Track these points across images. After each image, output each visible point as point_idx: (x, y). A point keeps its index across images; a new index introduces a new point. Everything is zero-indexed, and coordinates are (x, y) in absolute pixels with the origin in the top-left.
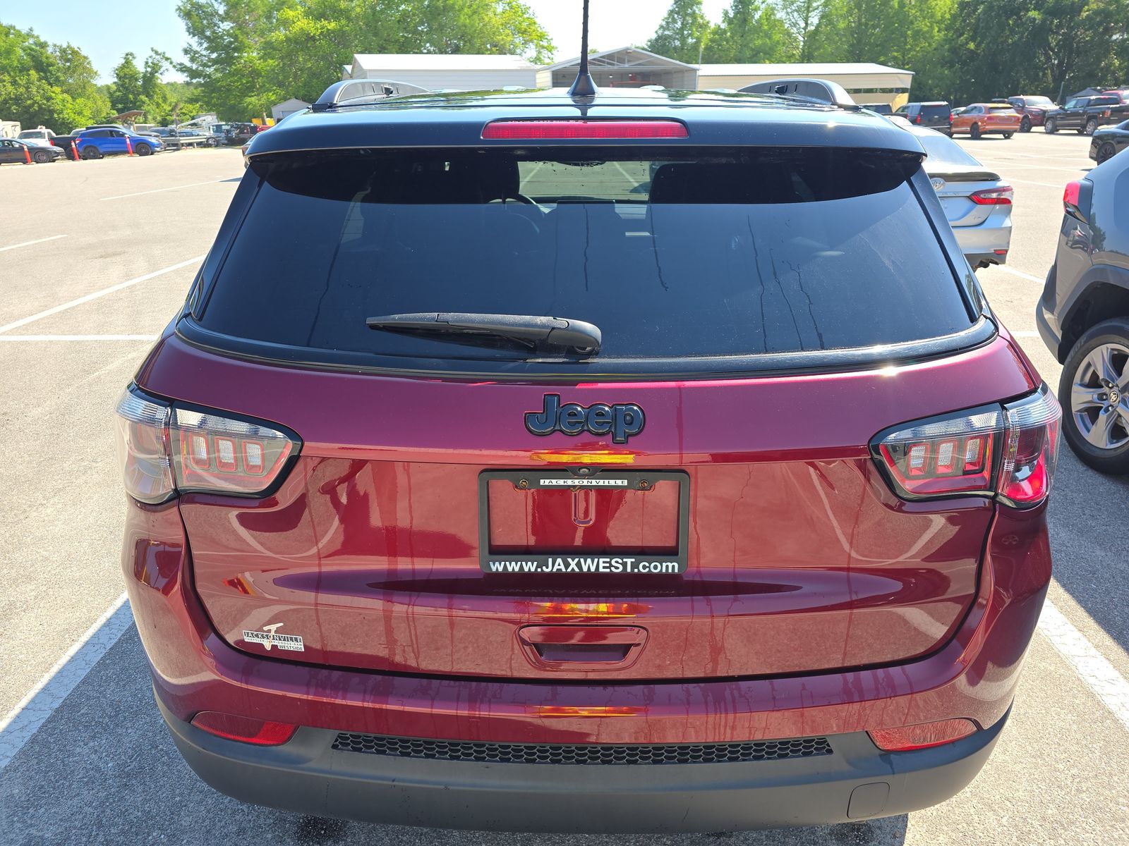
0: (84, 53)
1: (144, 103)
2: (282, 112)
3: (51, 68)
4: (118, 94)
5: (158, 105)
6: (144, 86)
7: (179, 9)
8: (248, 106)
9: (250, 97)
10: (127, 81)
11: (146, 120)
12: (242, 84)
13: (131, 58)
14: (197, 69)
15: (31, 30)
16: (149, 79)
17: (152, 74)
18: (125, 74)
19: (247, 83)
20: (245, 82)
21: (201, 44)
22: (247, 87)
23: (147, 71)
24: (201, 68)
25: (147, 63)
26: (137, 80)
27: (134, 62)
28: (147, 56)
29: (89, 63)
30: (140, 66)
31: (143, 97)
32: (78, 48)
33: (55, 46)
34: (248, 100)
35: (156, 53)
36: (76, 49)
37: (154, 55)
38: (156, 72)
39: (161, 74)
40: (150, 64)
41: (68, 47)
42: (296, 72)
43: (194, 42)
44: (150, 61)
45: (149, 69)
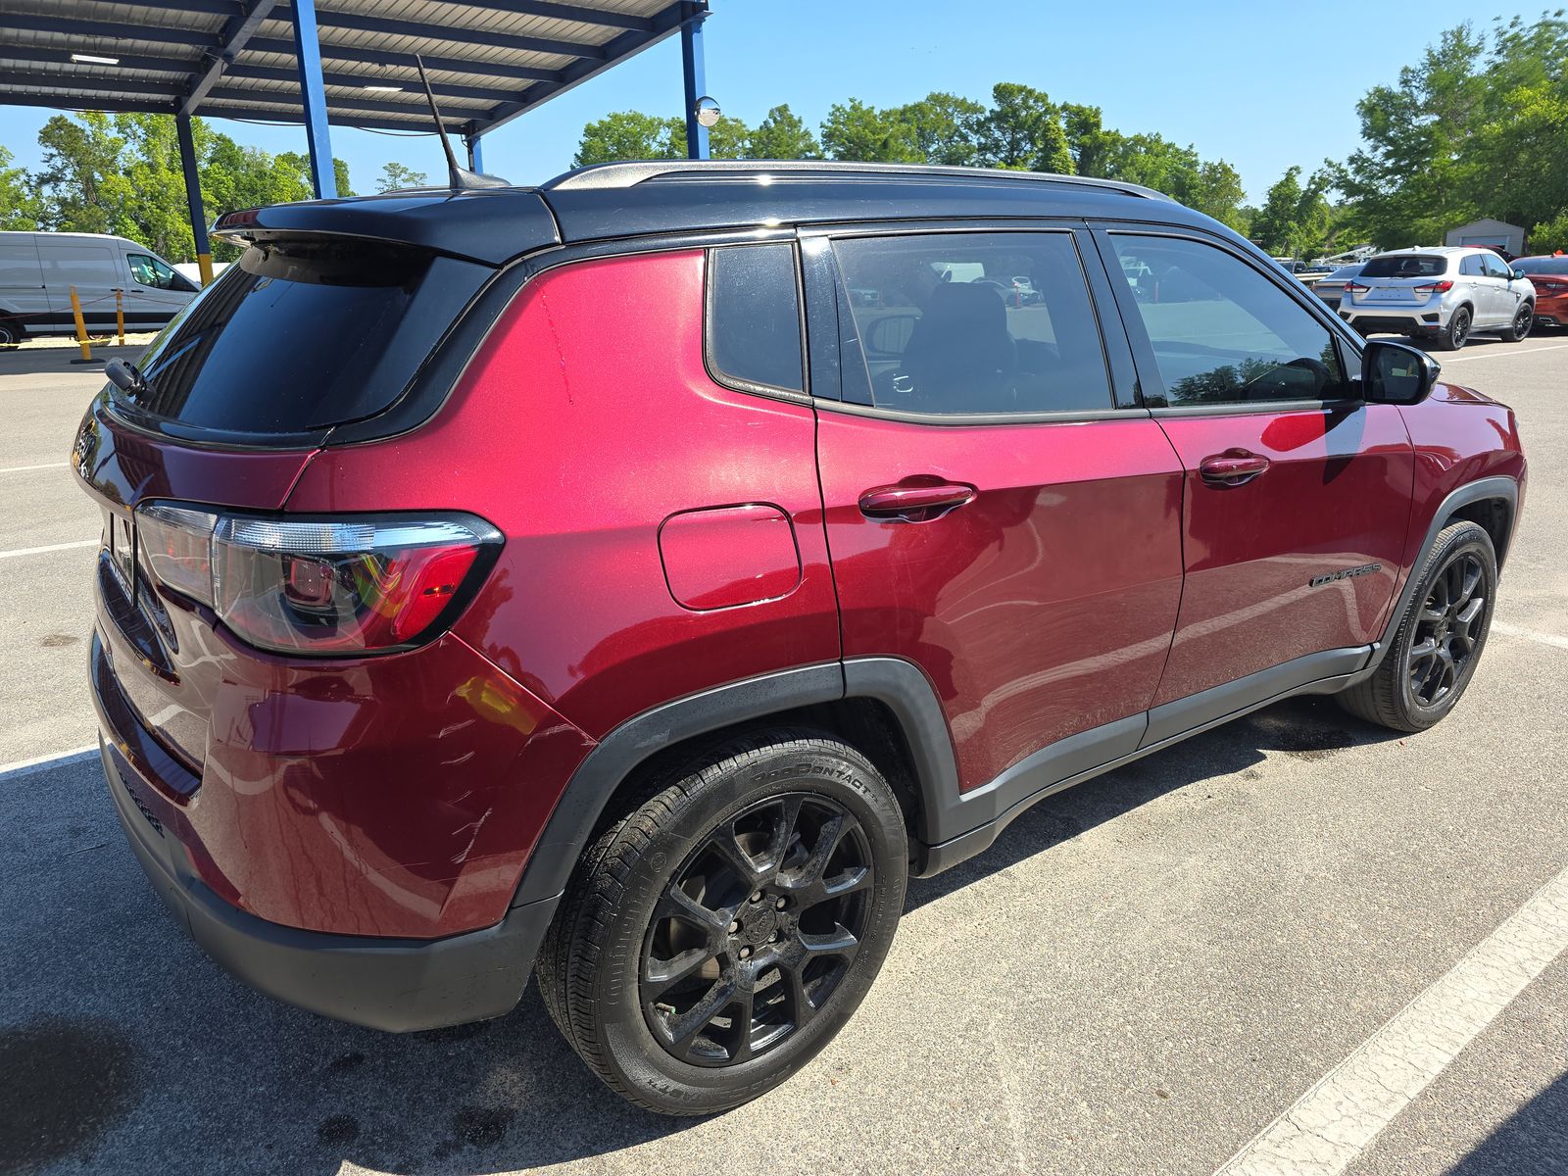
0: (1235, 171)
1: (1291, 230)
2: (1463, 238)
3: (1192, 191)
4: (1263, 219)
5: (1309, 232)
6: (1299, 209)
7: (1362, 104)
8: (1416, 231)
9: (1424, 218)
10: (1279, 203)
11: (1286, 252)
12: (1420, 199)
13: (1294, 173)
14: (1360, 182)
15: (1191, 147)
16: (1310, 198)
17: (1315, 192)
18: (1281, 195)
19: (1428, 197)
20: (1424, 196)
21: (1375, 149)
22: (1426, 204)
23: (1309, 189)
24: (1366, 181)
25: (1313, 178)
26: (1293, 201)
27: (1297, 179)
28: (1316, 170)
29: (1238, 183)
30: (1302, 183)
31: (1293, 224)
32: (1232, 165)
33: (1206, 164)
34: (1419, 222)
35: (1330, 164)
36: (1229, 166)
37: (1325, 167)
38: (1322, 189)
39: (1327, 192)
40: (1317, 180)
41: (1220, 164)
42: (1508, 179)
43: (1366, 146)
44: (1317, 176)
45: (1313, 187)
